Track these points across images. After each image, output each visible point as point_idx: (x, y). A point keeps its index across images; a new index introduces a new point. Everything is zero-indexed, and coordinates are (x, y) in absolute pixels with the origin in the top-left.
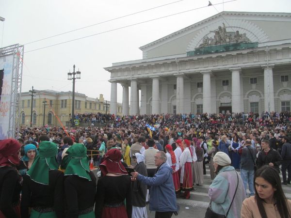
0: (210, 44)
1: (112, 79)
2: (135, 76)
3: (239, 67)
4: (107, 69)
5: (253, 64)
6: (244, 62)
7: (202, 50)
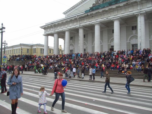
0: (100, 3)
1: (45, 33)
2: (56, 31)
3: (118, 17)
4: (41, 27)
5: (129, 13)
6: (122, 13)
7: (94, 8)
